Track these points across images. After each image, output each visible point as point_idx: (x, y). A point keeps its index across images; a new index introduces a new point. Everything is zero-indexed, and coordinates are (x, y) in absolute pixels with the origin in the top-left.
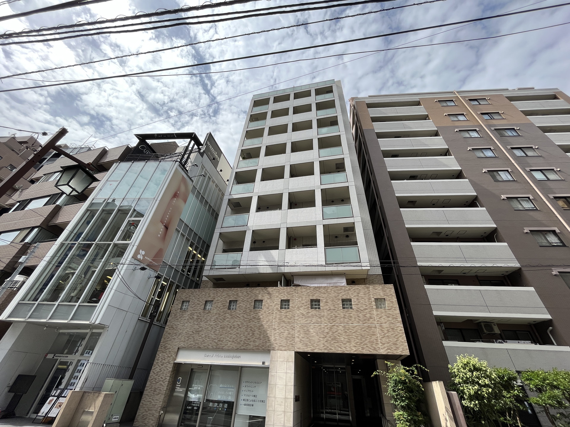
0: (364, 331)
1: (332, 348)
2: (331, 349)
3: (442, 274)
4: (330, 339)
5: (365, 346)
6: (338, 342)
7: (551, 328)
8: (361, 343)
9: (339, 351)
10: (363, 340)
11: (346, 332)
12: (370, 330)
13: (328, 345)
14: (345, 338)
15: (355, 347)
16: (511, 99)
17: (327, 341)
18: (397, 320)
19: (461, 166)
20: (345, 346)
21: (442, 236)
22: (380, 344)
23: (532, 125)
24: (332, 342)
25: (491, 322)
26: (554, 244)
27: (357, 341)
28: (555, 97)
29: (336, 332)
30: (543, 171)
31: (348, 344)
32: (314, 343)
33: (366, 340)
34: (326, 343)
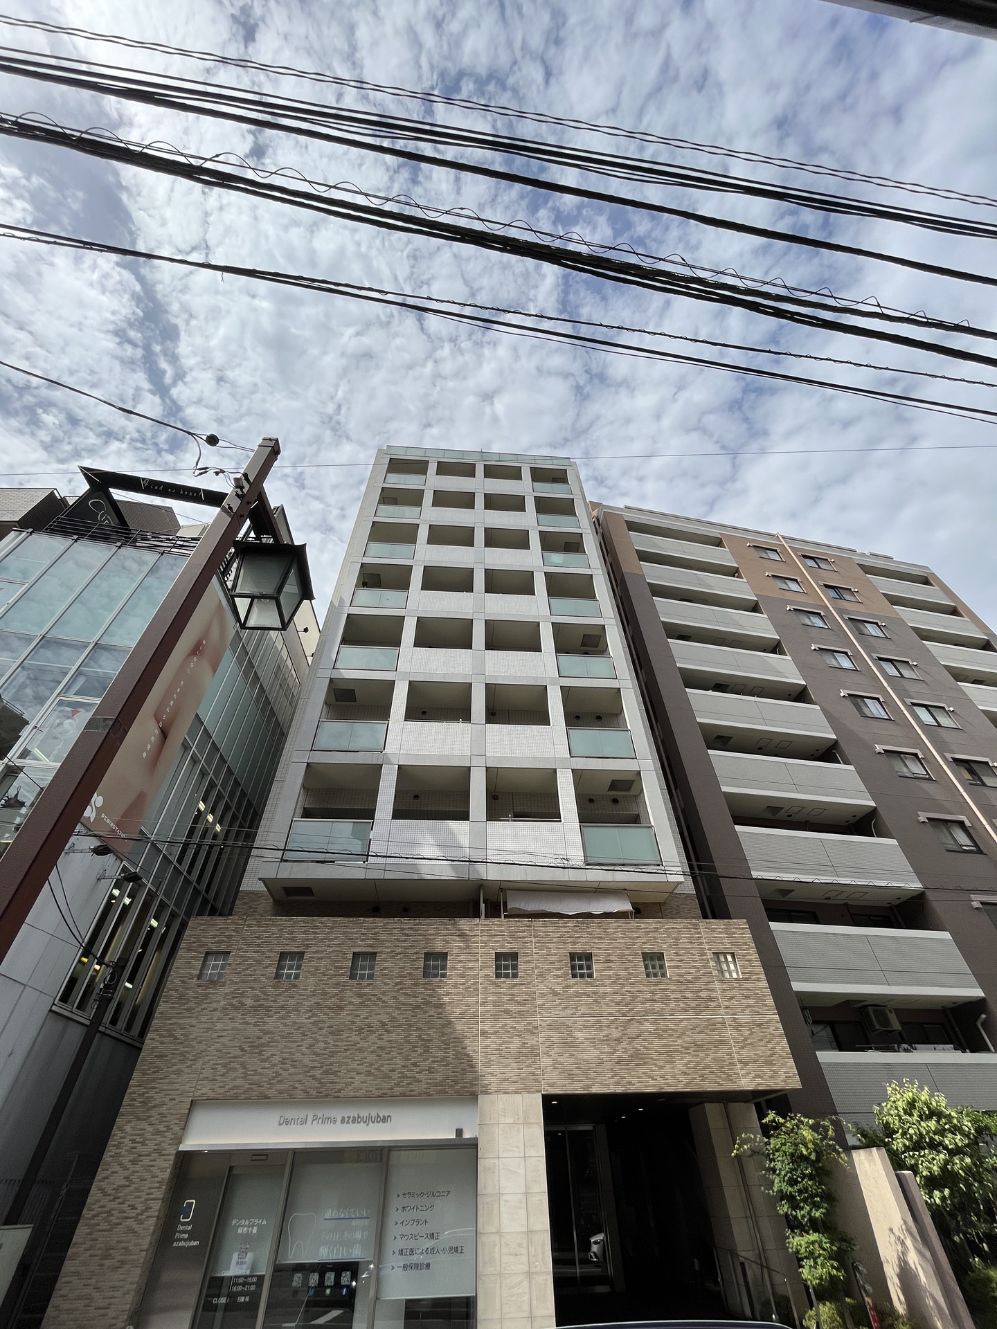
0: (700, 1033)
1: (634, 1080)
2: (630, 1083)
3: (790, 897)
4: (625, 1056)
5: (707, 1071)
6: (645, 1064)
7: (983, 1016)
8: (698, 1064)
9: (649, 1086)
10: (702, 1055)
11: (660, 1037)
12: (713, 1030)
13: (622, 1073)
14: (660, 1054)
15: (685, 1073)
16: (868, 570)
17: (618, 1063)
18: (766, 1005)
19: (804, 678)
20: (662, 1072)
21: (781, 815)
22: (739, 1066)
23: (902, 622)
24: (632, 1064)
25: (884, 1004)
26: (965, 848)
27: (688, 1058)
28: (926, 582)
29: (638, 1036)
30: (930, 708)
31: (668, 1068)
32: (589, 1069)
33: (707, 1055)
34: (617, 1068)
